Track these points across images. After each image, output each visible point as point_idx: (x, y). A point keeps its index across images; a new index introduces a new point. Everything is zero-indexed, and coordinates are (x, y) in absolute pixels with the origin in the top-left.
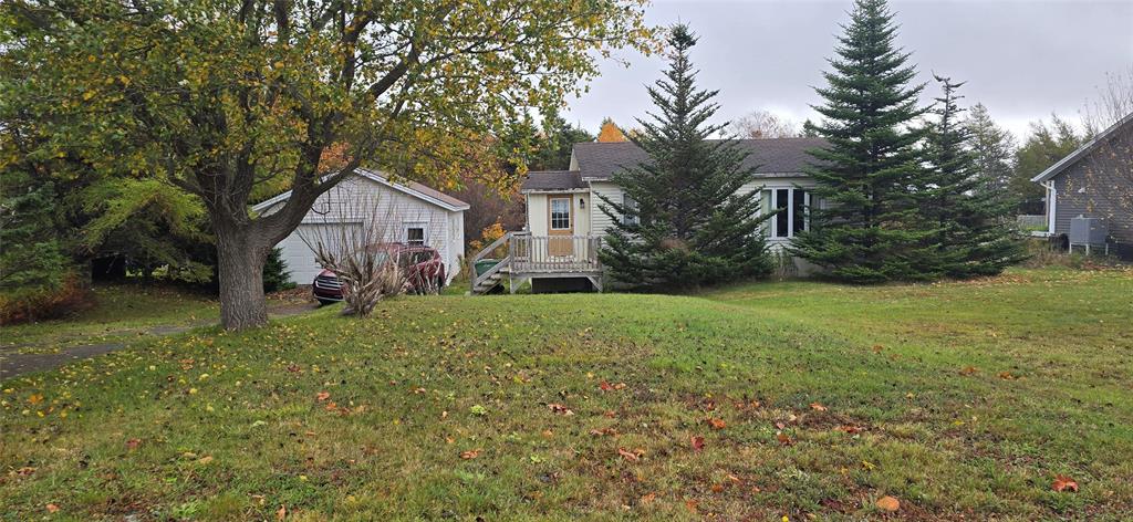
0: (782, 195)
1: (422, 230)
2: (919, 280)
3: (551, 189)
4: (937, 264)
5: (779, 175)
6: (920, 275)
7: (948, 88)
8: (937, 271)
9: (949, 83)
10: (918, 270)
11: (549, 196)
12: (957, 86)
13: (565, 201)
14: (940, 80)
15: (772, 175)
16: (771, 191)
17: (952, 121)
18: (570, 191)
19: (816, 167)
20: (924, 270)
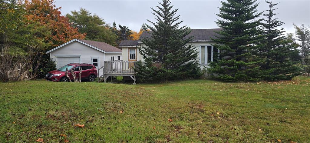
0: (209, 48)
1: (97, 59)
2: (252, 81)
3: (128, 46)
4: (260, 75)
5: (207, 41)
6: (252, 79)
7: (271, 6)
8: (259, 78)
9: (272, 4)
10: (252, 77)
11: (129, 48)
12: (275, 5)
13: (134, 50)
14: (268, 3)
15: (204, 41)
16: (205, 47)
17: (272, 19)
18: (135, 46)
19: (218, 37)
20: (253, 77)
